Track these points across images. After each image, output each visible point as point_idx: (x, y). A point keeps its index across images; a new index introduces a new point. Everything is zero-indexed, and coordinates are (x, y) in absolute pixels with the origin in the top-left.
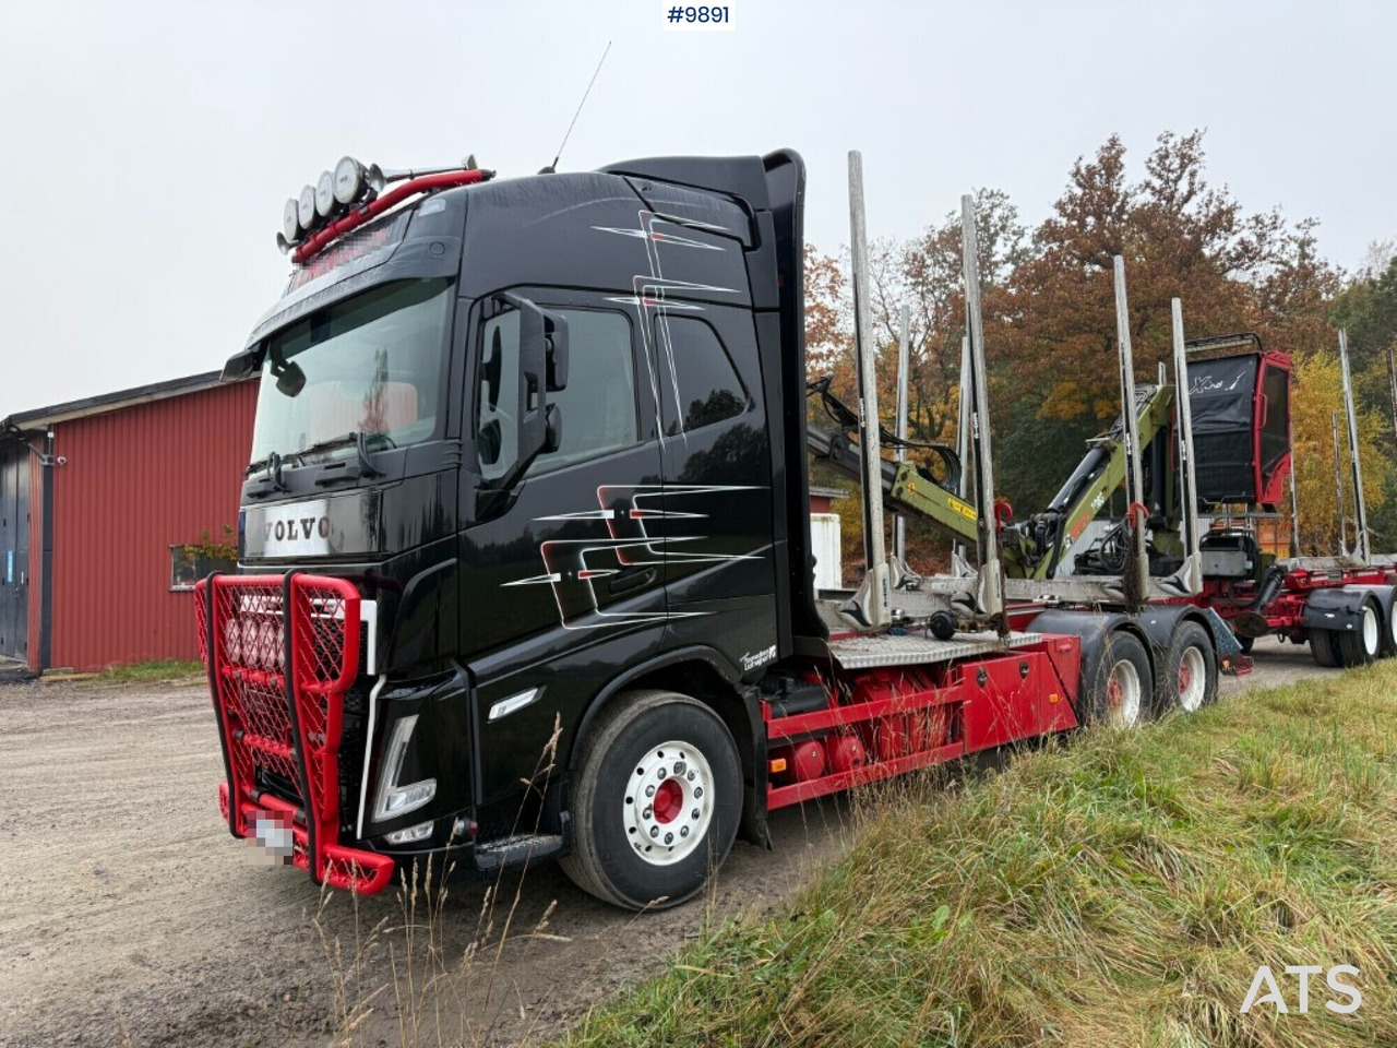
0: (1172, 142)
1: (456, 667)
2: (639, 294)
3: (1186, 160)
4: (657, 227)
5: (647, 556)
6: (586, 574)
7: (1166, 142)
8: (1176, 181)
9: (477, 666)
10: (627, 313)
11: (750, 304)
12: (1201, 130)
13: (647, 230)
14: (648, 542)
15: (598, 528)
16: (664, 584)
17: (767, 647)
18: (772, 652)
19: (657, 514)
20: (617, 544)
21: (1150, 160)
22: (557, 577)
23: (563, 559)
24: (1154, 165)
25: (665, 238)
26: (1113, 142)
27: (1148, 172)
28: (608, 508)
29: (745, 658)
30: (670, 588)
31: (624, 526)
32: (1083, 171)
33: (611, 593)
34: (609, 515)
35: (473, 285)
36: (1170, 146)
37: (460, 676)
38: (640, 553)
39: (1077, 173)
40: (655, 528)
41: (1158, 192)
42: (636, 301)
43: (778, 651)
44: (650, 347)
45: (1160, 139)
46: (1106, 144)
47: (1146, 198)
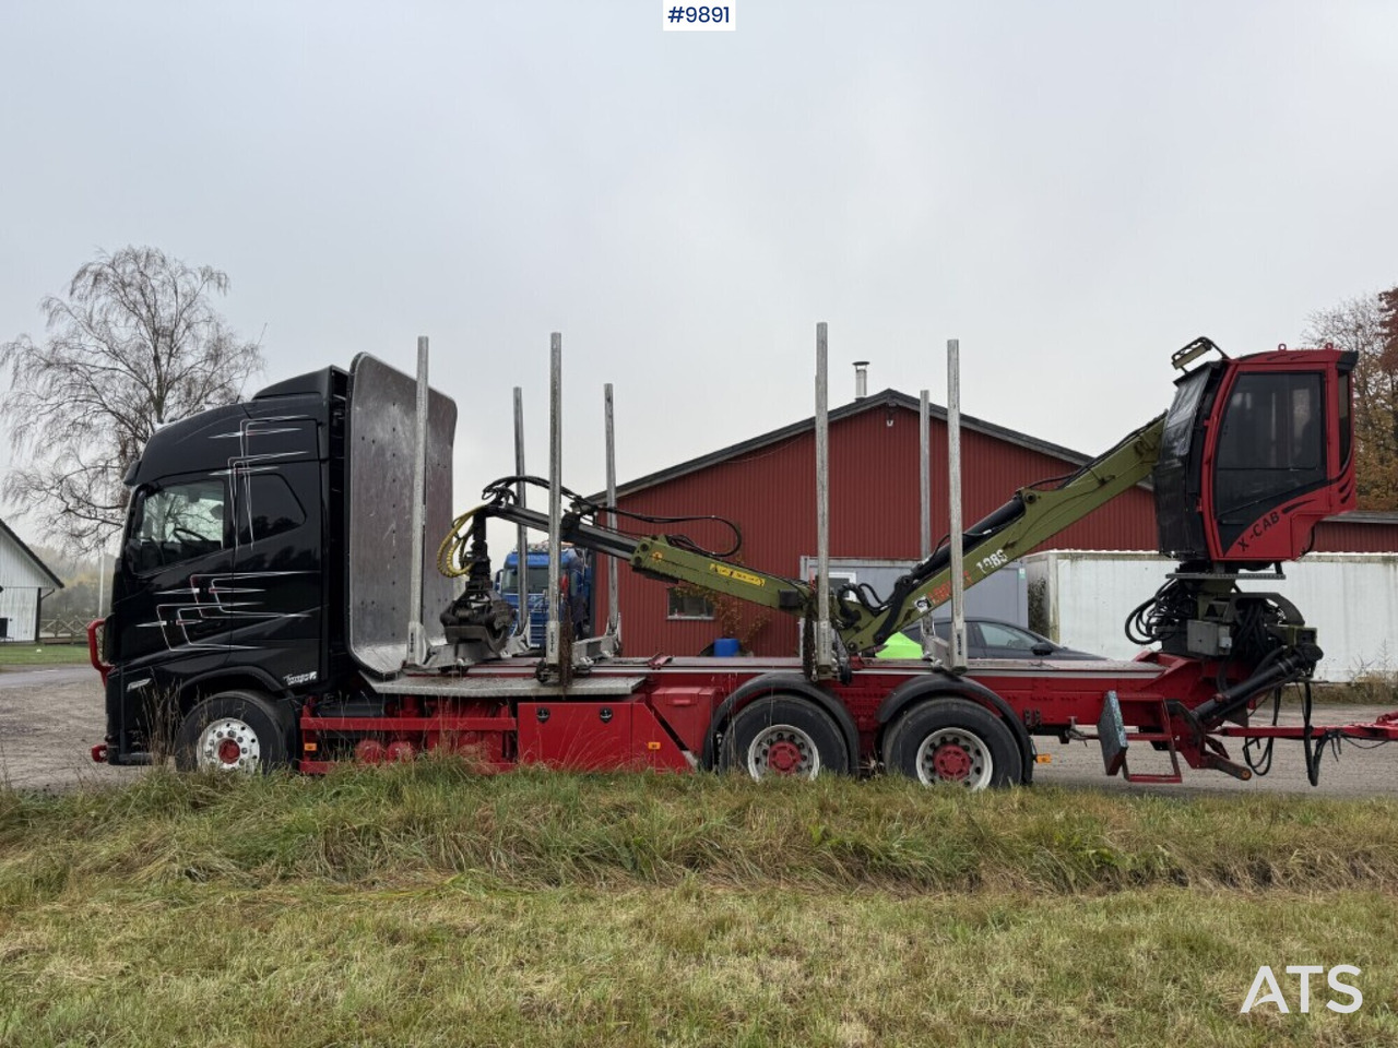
2: (232, 468)
4: (251, 428)
5: (220, 613)
6: (180, 621)
10: (225, 480)
11: (315, 457)
13: (244, 430)
14: (220, 606)
15: (190, 598)
16: (231, 629)
17: (309, 672)
18: (313, 675)
19: (228, 590)
20: (198, 606)
22: (165, 623)
23: (169, 614)
25: (254, 432)
28: (196, 587)
29: (288, 677)
30: (235, 632)
31: (205, 597)
33: (196, 633)
34: (196, 591)
37: (122, 668)
38: (215, 611)
40: (223, 597)
42: (229, 472)
43: (319, 675)
44: (235, 498)
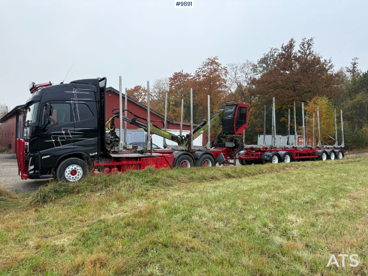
0: (306, 40)
1: (38, 151)
2: (72, 101)
3: (309, 45)
4: (76, 91)
6: (59, 140)
7: (304, 40)
8: (306, 50)
9: (40, 152)
10: (70, 104)
11: (95, 101)
12: (313, 38)
13: (75, 91)
14: (71, 136)
15: (62, 134)
16: (74, 142)
17: (95, 152)
18: (96, 153)
19: (73, 132)
20: (65, 136)
21: (301, 45)
22: (54, 140)
23: (55, 138)
24: (301, 46)
25: (77, 92)
26: (292, 40)
27: (300, 47)
29: (90, 154)
31: (67, 134)
32: (284, 47)
33: (63, 143)
34: (64, 132)
35: (42, 101)
36: (305, 41)
37: (38, 153)
38: (70, 138)
39: (282, 47)
40: (72, 134)
41: (302, 53)
42: (72, 102)
43: (98, 153)
44: (74, 109)
45: (303, 39)
46: (290, 40)
47: (299, 54)
